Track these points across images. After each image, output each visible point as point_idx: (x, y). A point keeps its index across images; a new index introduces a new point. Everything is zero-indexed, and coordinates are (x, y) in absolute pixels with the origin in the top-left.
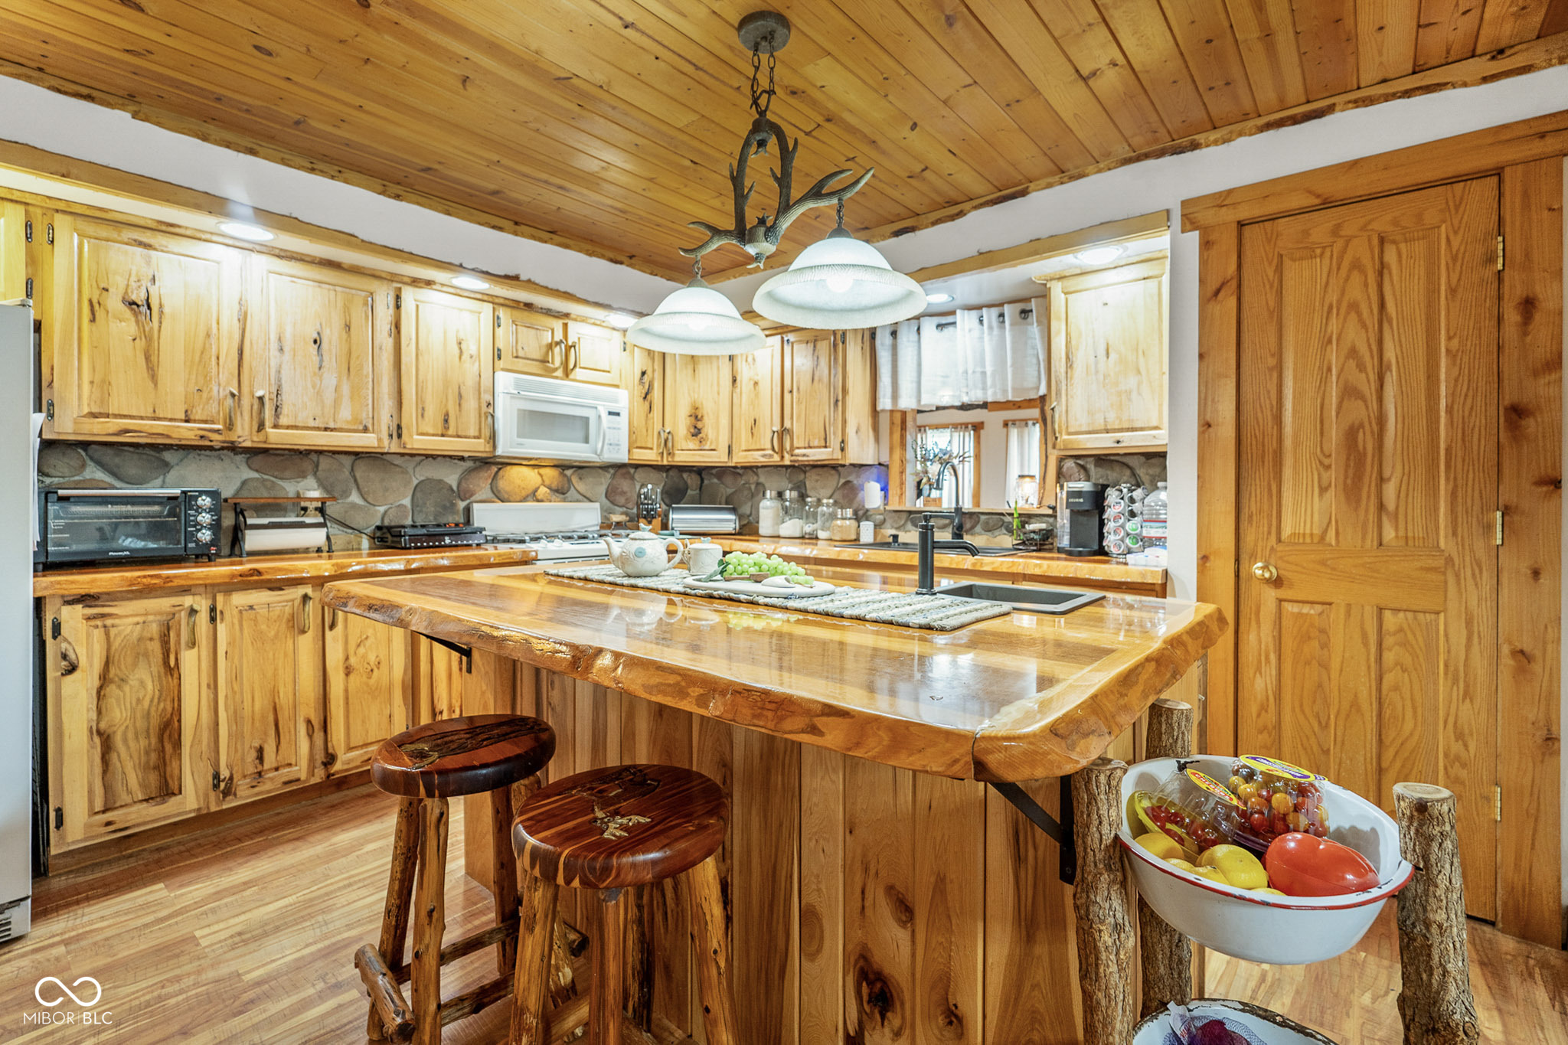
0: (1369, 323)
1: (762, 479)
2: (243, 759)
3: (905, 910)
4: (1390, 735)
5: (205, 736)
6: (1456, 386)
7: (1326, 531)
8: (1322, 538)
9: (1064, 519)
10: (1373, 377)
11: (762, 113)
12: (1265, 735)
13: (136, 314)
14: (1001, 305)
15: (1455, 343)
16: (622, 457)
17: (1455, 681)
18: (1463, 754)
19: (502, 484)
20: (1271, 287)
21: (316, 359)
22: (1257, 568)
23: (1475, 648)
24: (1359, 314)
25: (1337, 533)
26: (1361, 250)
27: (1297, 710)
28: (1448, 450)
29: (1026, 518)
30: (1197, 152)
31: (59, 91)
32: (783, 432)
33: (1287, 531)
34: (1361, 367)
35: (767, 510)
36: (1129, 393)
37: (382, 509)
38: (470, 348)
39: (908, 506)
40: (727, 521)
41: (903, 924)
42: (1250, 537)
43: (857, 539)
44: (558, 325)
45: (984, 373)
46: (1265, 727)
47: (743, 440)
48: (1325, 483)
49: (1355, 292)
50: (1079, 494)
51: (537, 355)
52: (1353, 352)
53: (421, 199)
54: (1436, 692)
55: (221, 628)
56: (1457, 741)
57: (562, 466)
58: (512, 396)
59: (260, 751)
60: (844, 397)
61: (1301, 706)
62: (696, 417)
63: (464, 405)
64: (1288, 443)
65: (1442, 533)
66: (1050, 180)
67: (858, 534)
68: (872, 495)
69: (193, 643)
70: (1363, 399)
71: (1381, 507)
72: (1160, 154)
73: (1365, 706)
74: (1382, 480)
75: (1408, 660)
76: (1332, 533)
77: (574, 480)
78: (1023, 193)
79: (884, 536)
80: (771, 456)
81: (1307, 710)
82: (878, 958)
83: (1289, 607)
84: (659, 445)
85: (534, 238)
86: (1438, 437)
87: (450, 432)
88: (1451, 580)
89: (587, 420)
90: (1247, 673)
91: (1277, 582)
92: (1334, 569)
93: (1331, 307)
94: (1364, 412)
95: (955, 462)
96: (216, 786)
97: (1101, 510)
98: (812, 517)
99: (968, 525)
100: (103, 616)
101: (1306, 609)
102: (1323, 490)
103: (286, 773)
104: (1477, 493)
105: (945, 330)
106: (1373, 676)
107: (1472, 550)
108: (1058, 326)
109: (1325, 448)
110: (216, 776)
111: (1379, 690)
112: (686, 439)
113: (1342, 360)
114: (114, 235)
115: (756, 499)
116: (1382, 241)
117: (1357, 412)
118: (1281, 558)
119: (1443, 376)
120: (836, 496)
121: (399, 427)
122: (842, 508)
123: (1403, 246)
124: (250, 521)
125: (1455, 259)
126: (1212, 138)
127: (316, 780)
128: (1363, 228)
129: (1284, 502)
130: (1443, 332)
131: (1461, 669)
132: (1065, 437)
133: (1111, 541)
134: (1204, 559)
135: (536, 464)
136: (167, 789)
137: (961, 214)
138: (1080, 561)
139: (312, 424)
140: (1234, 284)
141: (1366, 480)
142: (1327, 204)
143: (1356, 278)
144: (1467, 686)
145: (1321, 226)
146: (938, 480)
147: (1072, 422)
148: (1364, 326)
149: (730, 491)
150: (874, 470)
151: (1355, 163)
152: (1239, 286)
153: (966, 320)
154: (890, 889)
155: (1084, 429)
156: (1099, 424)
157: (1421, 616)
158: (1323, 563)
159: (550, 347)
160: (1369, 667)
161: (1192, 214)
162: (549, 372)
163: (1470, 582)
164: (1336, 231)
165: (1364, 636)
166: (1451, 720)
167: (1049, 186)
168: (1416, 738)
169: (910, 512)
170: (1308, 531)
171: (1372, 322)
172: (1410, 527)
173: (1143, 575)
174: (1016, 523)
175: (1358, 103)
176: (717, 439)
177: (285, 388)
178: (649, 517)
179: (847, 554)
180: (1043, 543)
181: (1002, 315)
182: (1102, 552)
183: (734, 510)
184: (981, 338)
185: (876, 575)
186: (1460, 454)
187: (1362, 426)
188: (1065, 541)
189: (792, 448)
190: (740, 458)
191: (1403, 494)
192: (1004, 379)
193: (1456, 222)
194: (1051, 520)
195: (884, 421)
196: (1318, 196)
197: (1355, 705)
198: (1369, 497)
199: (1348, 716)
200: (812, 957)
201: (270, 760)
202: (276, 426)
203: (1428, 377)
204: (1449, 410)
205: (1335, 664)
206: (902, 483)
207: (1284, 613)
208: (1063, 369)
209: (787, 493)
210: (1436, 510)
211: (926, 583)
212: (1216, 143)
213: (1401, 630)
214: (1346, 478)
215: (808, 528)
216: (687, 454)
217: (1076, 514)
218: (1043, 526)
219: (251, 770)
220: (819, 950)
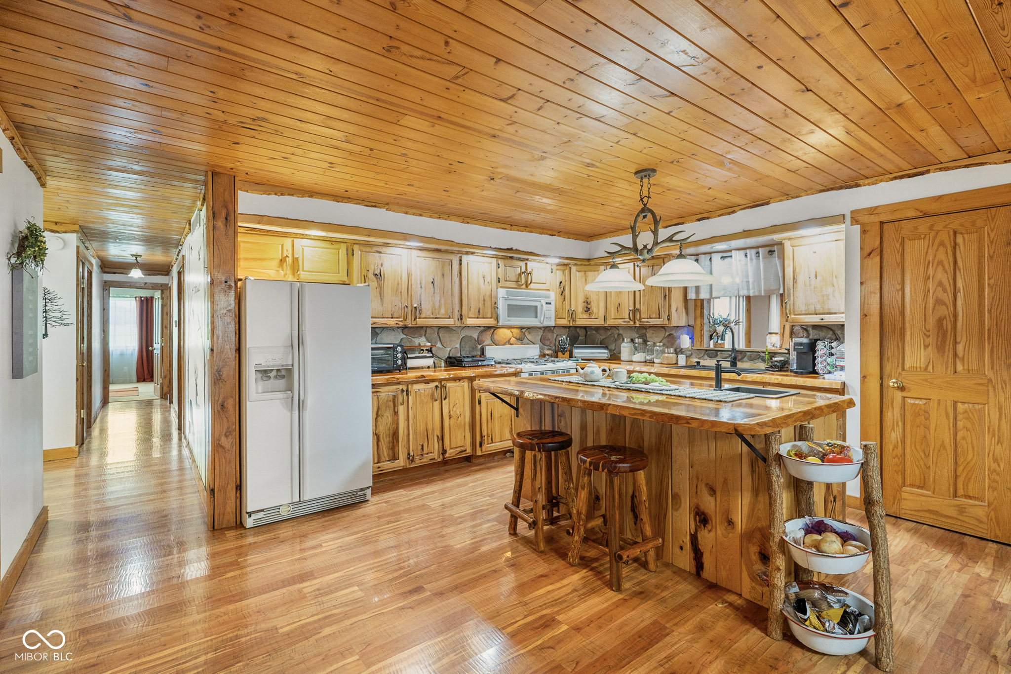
0: (948, 271)
1: (621, 332)
2: (417, 449)
3: (713, 491)
4: (961, 460)
5: (406, 438)
6: (992, 301)
7: (927, 366)
8: (926, 368)
9: (793, 356)
10: (951, 296)
11: (645, 205)
12: (897, 459)
13: (377, 279)
14: (758, 247)
15: (992, 281)
16: (552, 323)
17: (994, 435)
18: (997, 469)
19: (496, 337)
20: (898, 252)
21: (433, 290)
22: (892, 383)
23: (1003, 421)
24: (943, 266)
25: (933, 365)
26: (944, 236)
27: (913, 447)
28: (989, 330)
29: (773, 354)
30: (859, 188)
31: (367, 206)
32: (635, 311)
33: (907, 365)
34: (945, 291)
35: (625, 349)
36: (828, 296)
37: (449, 349)
38: (488, 279)
39: (705, 347)
40: (603, 353)
41: (712, 495)
42: (888, 368)
43: (677, 364)
44: (523, 264)
45: (748, 282)
46: (897, 456)
47: (612, 312)
48: (927, 343)
49: (941, 256)
50: (801, 344)
51: (515, 279)
52: (940, 284)
53: (476, 222)
54: (984, 440)
55: (410, 398)
56: (994, 462)
57: (521, 328)
58: (506, 299)
59: (423, 446)
60: (669, 294)
61: (915, 446)
62: (587, 302)
63: (486, 304)
64: (908, 325)
65: (986, 367)
66: (782, 198)
67: (677, 360)
68: (685, 341)
69: (402, 404)
70: (945, 304)
71: (955, 355)
72: (841, 188)
73: (948, 446)
74: (956, 343)
75: (969, 425)
76: (930, 367)
77: (527, 334)
78: (767, 203)
79: (691, 362)
80: (628, 322)
81: (918, 448)
82: (702, 508)
83: (909, 401)
84: (568, 317)
85: (518, 230)
86: (984, 324)
87: (481, 316)
88: (991, 389)
89: (536, 307)
90: (887, 430)
91: (902, 389)
92: (931, 383)
93: (929, 263)
94: (946, 312)
95: (732, 325)
96: (409, 458)
97: (814, 352)
98: (652, 352)
99: (740, 357)
100: (377, 392)
101: (917, 402)
102: (926, 347)
103: (431, 456)
104: (1004, 350)
105: (726, 259)
106: (952, 432)
107: (1001, 376)
108: (788, 263)
109: (927, 327)
110: (409, 454)
111: (955, 439)
112: (582, 313)
113: (934, 288)
114: (370, 250)
115: (618, 342)
116: (955, 233)
117: (942, 311)
118: (904, 378)
119: (986, 296)
120: (664, 341)
121: (461, 315)
122: (668, 348)
123: (966, 236)
124: (409, 356)
125: (992, 242)
126: (866, 182)
127: (439, 460)
128: (945, 227)
129: (906, 352)
130: (986, 275)
131: (996, 430)
132: (793, 316)
133: (819, 367)
134: (864, 378)
135: (510, 327)
136: (394, 457)
137: (734, 212)
138: (802, 377)
139: (432, 316)
140: (879, 250)
141: (948, 343)
142: (926, 215)
143: (941, 249)
144: (999, 438)
145: (923, 226)
146: (722, 335)
147: (796, 309)
148: (946, 272)
149: (602, 338)
150: (686, 329)
151: (940, 197)
152: (881, 251)
153: (738, 256)
154: (707, 485)
155: (803, 312)
156: (812, 309)
157: (976, 406)
158: (926, 380)
159: (520, 275)
160: (950, 429)
161: (856, 217)
162: (519, 287)
163: (1000, 390)
164: (931, 227)
165: (947, 414)
166: (991, 453)
167: (781, 201)
168: (974, 461)
169: (706, 350)
170: (918, 366)
171: (950, 270)
172: (970, 365)
173: (831, 384)
174: (767, 357)
175: (941, 169)
176: (598, 313)
177: (423, 303)
178: (563, 352)
179: (673, 371)
180: (782, 367)
181: (758, 253)
182: (815, 372)
183: (606, 348)
184: (746, 265)
185: (688, 381)
186: (995, 332)
187: (945, 317)
188: (794, 367)
189: (640, 318)
190: (610, 322)
191: (966, 350)
192: (759, 284)
193: (992, 226)
194: (787, 355)
195: (691, 306)
196: (921, 212)
197: (943, 445)
198: (949, 351)
199: (939, 451)
200: (677, 510)
201: (425, 451)
202: (419, 318)
203: (979, 296)
204: (990, 312)
205: (932, 427)
206: (702, 336)
207: (906, 403)
208: (791, 283)
209: (637, 340)
210: (984, 357)
211: (718, 386)
212: (869, 184)
213: (966, 412)
214: (937, 341)
215: (648, 358)
216: (582, 320)
217: (799, 354)
218: (782, 359)
219: (419, 453)
220: (680, 507)
